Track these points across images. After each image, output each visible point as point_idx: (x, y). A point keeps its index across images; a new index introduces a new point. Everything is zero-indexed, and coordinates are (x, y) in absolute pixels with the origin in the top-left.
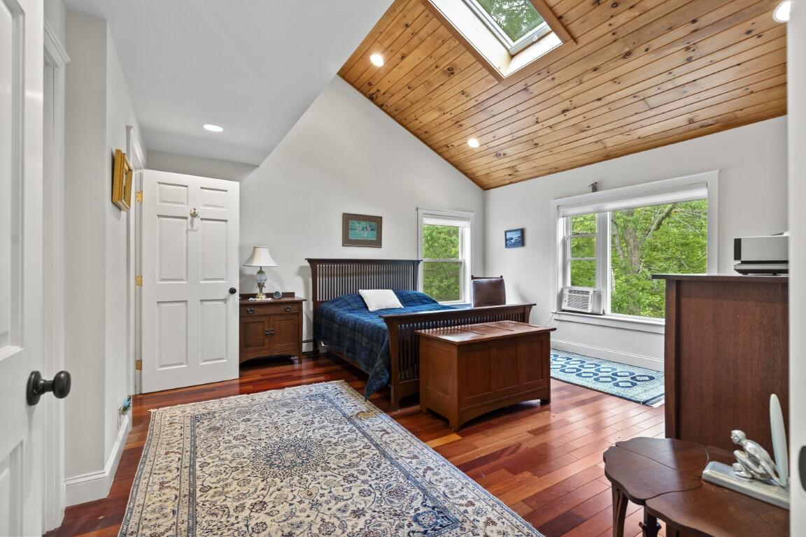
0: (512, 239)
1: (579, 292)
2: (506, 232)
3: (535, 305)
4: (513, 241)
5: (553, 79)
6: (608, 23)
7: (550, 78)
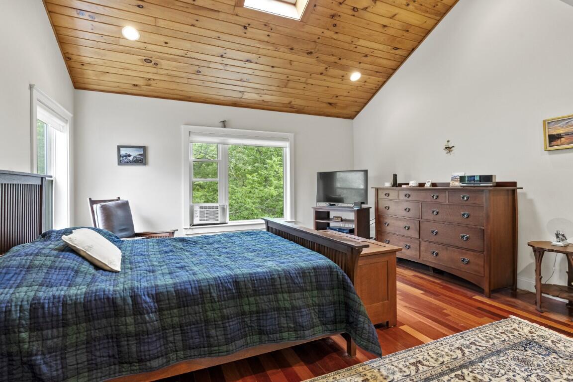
0: (129, 156)
1: (209, 207)
2: (119, 147)
3: (177, 230)
4: (131, 158)
5: (268, 36)
6: (323, 30)
7: (268, 33)
